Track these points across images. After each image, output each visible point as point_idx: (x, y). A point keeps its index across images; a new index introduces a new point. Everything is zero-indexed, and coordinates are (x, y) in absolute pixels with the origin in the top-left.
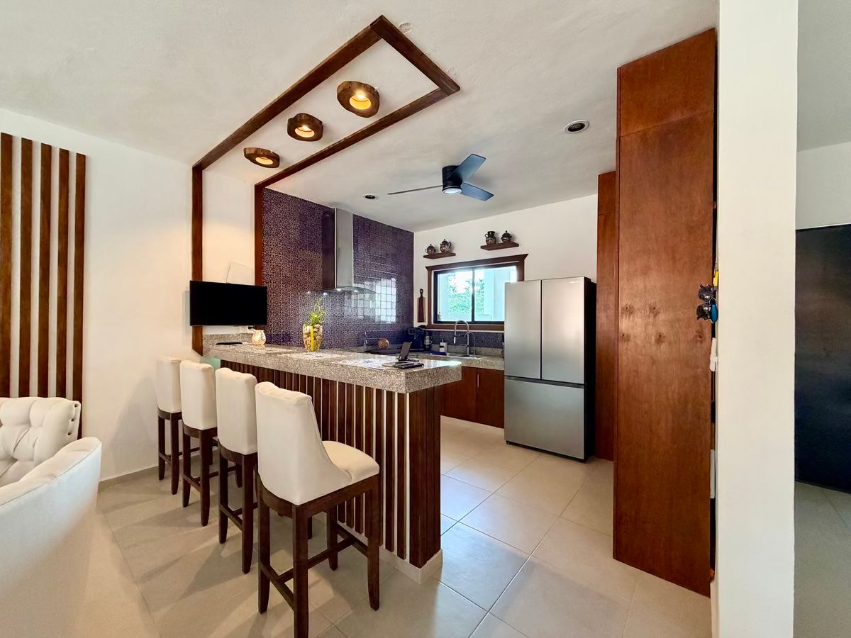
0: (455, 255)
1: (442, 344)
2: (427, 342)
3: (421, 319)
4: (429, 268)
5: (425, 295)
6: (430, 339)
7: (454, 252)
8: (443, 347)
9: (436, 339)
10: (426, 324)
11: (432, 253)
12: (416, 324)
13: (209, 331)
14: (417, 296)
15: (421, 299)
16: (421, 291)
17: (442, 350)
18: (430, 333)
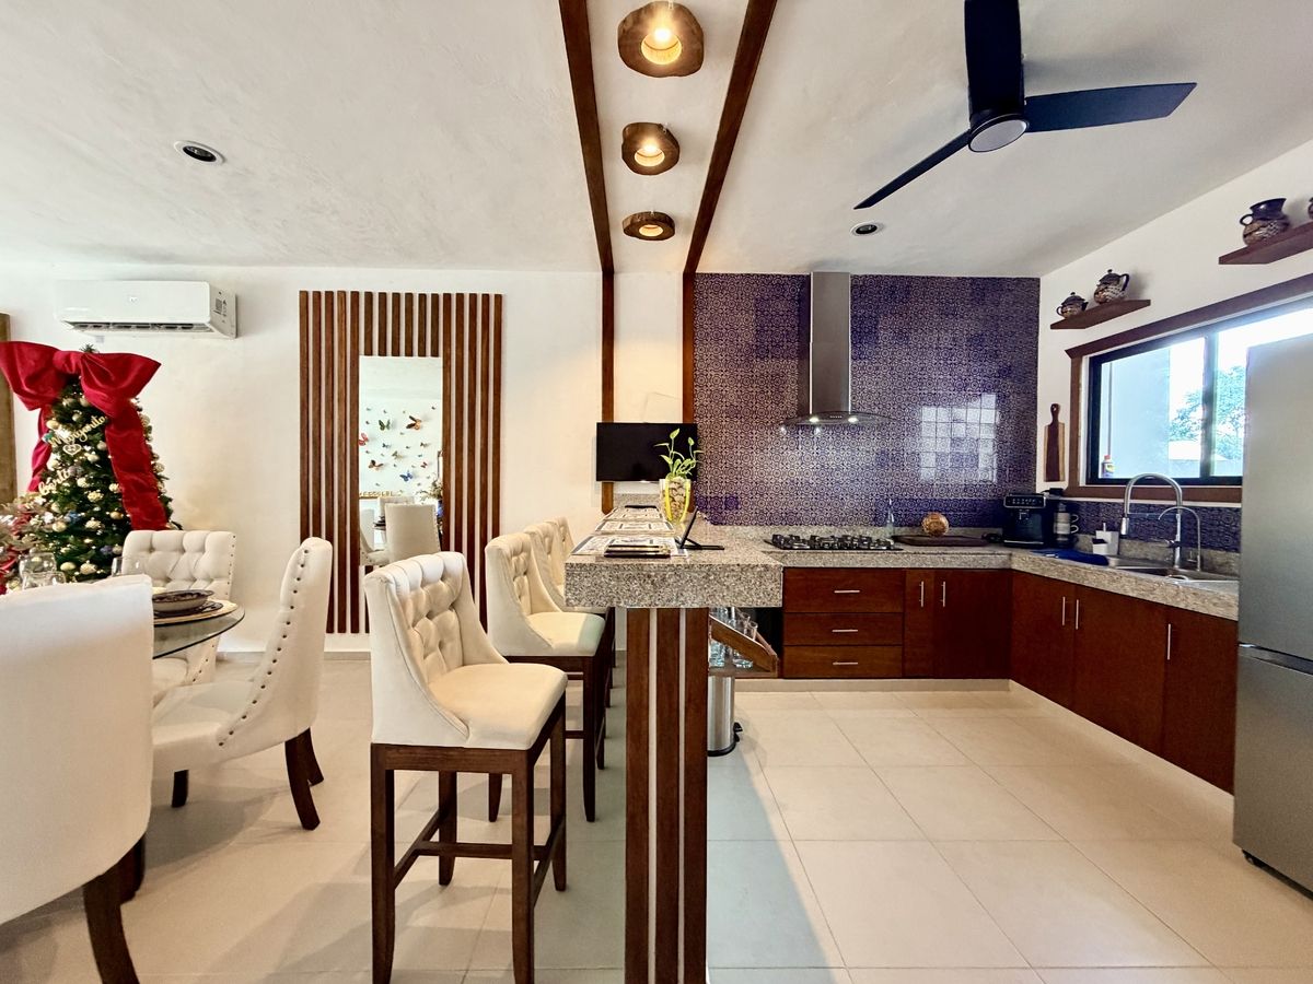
0: (1147, 303)
1: (1100, 535)
2: (1062, 526)
3: (1053, 473)
4: (1075, 353)
5: (1064, 417)
6: (1071, 520)
7: (1145, 297)
8: (1102, 541)
9: (1087, 519)
10: (1063, 485)
11: (1077, 313)
12: (1042, 486)
13: (623, 489)
14: (1044, 419)
15: (1053, 429)
16: (1055, 409)
17: (1099, 550)
18: (1072, 508)
